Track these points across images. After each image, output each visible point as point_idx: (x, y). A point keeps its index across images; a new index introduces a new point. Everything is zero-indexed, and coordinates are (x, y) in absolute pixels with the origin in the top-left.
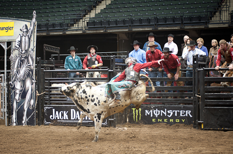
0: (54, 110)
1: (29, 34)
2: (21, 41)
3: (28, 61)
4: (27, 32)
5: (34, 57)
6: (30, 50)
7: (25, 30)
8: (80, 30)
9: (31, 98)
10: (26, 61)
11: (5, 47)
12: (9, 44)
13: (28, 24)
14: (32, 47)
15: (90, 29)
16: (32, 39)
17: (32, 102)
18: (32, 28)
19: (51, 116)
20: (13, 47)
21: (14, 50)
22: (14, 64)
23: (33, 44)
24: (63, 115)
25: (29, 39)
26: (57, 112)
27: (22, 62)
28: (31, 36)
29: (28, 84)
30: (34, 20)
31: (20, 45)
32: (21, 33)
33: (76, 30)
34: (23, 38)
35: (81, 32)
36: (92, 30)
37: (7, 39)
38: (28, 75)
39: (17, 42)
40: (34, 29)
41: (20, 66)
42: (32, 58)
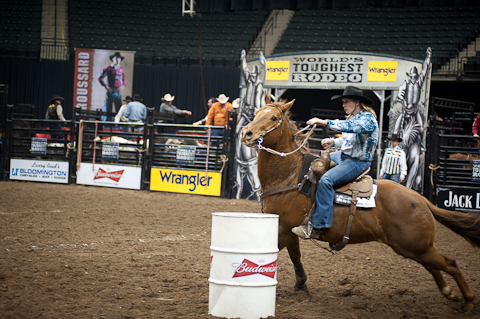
0: (451, 193)
1: (419, 81)
2: (406, 91)
3: (416, 119)
4: (417, 77)
5: (426, 115)
6: (420, 103)
7: (414, 75)
8: (452, 76)
9: (418, 174)
10: (413, 119)
11: (382, 98)
12: (388, 93)
13: (418, 66)
14: (422, 99)
15: (467, 75)
16: (424, 87)
17: (419, 179)
18: (424, 73)
19: (446, 202)
20: (395, 98)
21: (396, 102)
22: (395, 122)
23: (425, 96)
24: (464, 201)
25: (420, 88)
26: (456, 196)
27: (407, 120)
28: (422, 84)
29: (414, 152)
30: (428, 61)
31: (405, 96)
32: (408, 79)
33: (446, 76)
34: (410, 86)
35: (453, 79)
36: (471, 77)
37: (386, 86)
38: (415, 140)
39: (401, 91)
40: (427, 73)
41: (404, 125)
42: (422, 116)
